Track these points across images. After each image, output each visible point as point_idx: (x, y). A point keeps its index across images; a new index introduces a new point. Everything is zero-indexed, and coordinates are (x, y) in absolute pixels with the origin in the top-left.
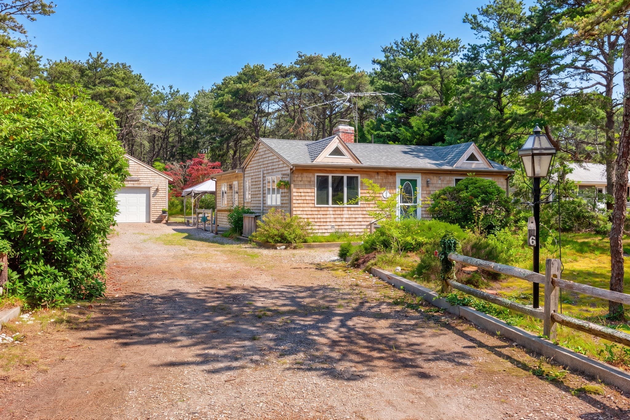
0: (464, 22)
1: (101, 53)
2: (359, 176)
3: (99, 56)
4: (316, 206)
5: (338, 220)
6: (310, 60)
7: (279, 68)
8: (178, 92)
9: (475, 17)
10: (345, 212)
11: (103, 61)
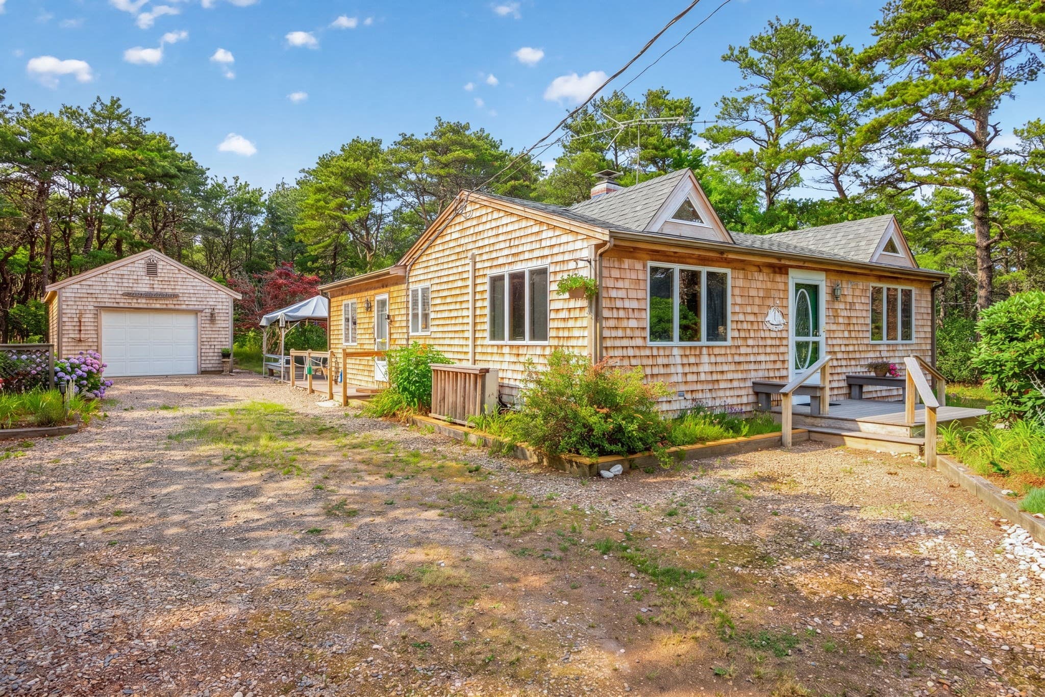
0: (725, 59)
1: (119, 99)
2: (728, 271)
3: (115, 103)
4: (650, 344)
5: (690, 378)
6: (458, 129)
7: (408, 142)
8: (247, 185)
9: (744, 51)
10: (705, 359)
11: (121, 111)
